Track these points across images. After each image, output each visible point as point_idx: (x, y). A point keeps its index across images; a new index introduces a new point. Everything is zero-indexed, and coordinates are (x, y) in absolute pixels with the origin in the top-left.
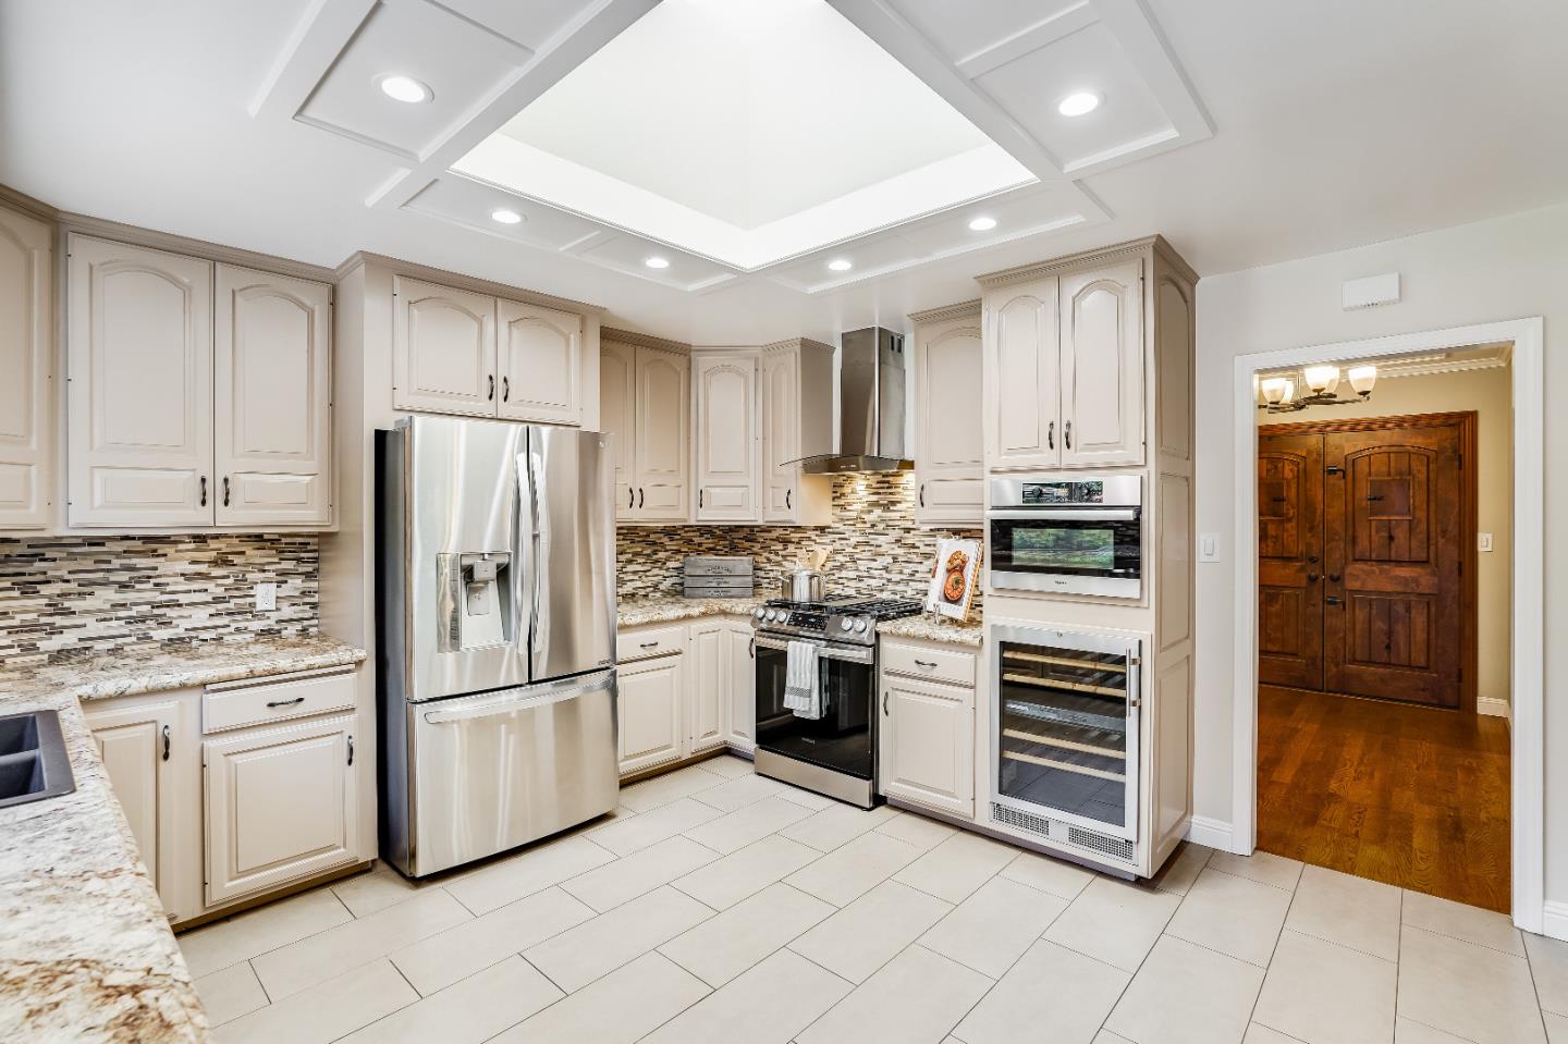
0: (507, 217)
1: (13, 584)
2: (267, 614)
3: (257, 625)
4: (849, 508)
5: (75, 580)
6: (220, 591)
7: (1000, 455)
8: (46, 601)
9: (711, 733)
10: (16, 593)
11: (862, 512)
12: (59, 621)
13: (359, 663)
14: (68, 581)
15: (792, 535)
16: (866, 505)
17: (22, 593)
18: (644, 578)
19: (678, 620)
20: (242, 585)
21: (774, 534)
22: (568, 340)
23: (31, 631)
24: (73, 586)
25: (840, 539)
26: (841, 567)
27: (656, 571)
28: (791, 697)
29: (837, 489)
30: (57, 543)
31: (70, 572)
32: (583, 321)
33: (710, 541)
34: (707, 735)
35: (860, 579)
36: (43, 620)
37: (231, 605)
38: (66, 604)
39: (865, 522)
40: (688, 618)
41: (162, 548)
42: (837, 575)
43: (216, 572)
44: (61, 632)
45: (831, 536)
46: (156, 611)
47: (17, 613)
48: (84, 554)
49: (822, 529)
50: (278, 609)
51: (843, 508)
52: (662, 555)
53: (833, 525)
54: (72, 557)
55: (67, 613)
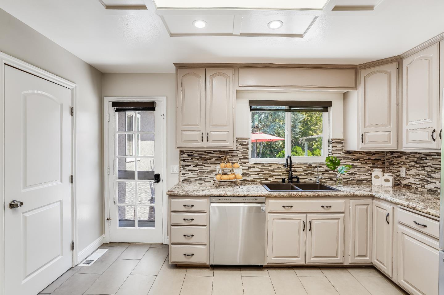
1: (420, 166)
5: (434, 167)
10: (420, 169)
14: (432, 167)
17: (422, 169)
23: (423, 181)
24: (433, 169)
31: (432, 164)
36: (426, 178)
38: (432, 175)
44: (430, 184)
47: (421, 175)
54: (433, 159)
55: (431, 177)
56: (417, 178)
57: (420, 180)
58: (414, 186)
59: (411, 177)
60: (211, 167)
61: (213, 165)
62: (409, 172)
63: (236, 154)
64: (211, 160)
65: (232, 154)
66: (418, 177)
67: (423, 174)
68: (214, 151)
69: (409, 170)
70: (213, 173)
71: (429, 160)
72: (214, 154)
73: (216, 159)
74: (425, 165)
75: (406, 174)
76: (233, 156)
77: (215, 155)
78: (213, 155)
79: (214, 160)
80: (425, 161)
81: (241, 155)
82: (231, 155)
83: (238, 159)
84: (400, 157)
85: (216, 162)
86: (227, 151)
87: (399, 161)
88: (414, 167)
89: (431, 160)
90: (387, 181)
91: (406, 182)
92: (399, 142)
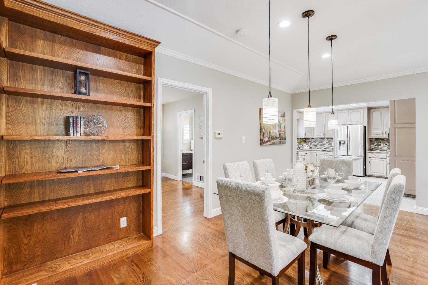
8: (317, 144)
13: (333, 151)
41: (324, 139)
48: (319, 140)
66: (321, 145)
71: (317, 140)
74: (316, 142)
75: (311, 144)
87: (308, 141)
88: (313, 142)
90: (308, 147)
91: (311, 147)
92: (314, 136)
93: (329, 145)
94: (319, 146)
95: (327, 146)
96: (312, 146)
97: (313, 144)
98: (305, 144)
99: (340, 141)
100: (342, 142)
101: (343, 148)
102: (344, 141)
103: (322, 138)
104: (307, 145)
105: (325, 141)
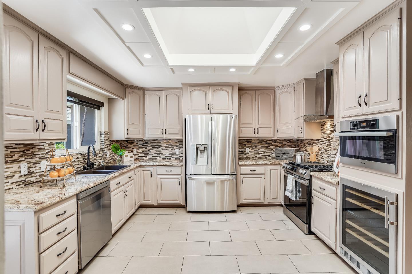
0: (191, 70)
2: (177, 155)
3: (176, 157)
4: (325, 133)
6: (170, 150)
7: (344, 111)
8: (148, 150)
9: (275, 199)
10: (145, 148)
11: (329, 134)
12: (150, 153)
13: (182, 166)
14: (150, 147)
15: (311, 142)
16: (330, 131)
18: (265, 153)
19: (263, 165)
20: (173, 149)
21: (307, 142)
22: (228, 93)
25: (323, 143)
26: (322, 153)
27: (270, 151)
28: (287, 191)
29: (322, 127)
30: (149, 141)
32: (233, 87)
33: (289, 143)
34: (273, 199)
35: (328, 157)
37: (172, 153)
38: (150, 151)
39: (330, 138)
40: (266, 164)
41: (162, 142)
42: (322, 156)
43: (170, 146)
45: (320, 142)
46: (161, 153)
48: (152, 142)
49: (318, 140)
50: (179, 154)
51: (324, 133)
52: (271, 147)
53: (321, 139)
54: (151, 143)
55: (150, 152)
56: (143, 154)
57: (145, 154)
58: (141, 158)
59: (140, 154)
60: (12, 167)
61: (14, 165)
62: (138, 151)
63: (42, 147)
64: (12, 157)
65: (39, 147)
66: (157, 153)
67: (146, 151)
68: (16, 144)
69: (139, 149)
70: (16, 175)
71: (149, 143)
72: (16, 148)
73: (20, 155)
74: (147, 146)
75: (137, 152)
76: (40, 149)
77: (18, 150)
78: (15, 150)
79: (16, 157)
80: (147, 144)
81: (48, 148)
82: (38, 149)
83: (45, 152)
84: (133, 143)
85: (20, 159)
86: (33, 144)
87: (132, 145)
88: (141, 148)
89: (150, 143)
90: (131, 157)
91: (137, 156)
92: (144, 134)
93: (170, 152)
94: (154, 155)
95: (167, 155)
96: (140, 155)
97: (141, 150)
98: (126, 153)
99: (198, 146)
100: (202, 148)
101: (203, 159)
102: (206, 146)
103: (157, 140)
104: (131, 154)
105: (164, 145)
